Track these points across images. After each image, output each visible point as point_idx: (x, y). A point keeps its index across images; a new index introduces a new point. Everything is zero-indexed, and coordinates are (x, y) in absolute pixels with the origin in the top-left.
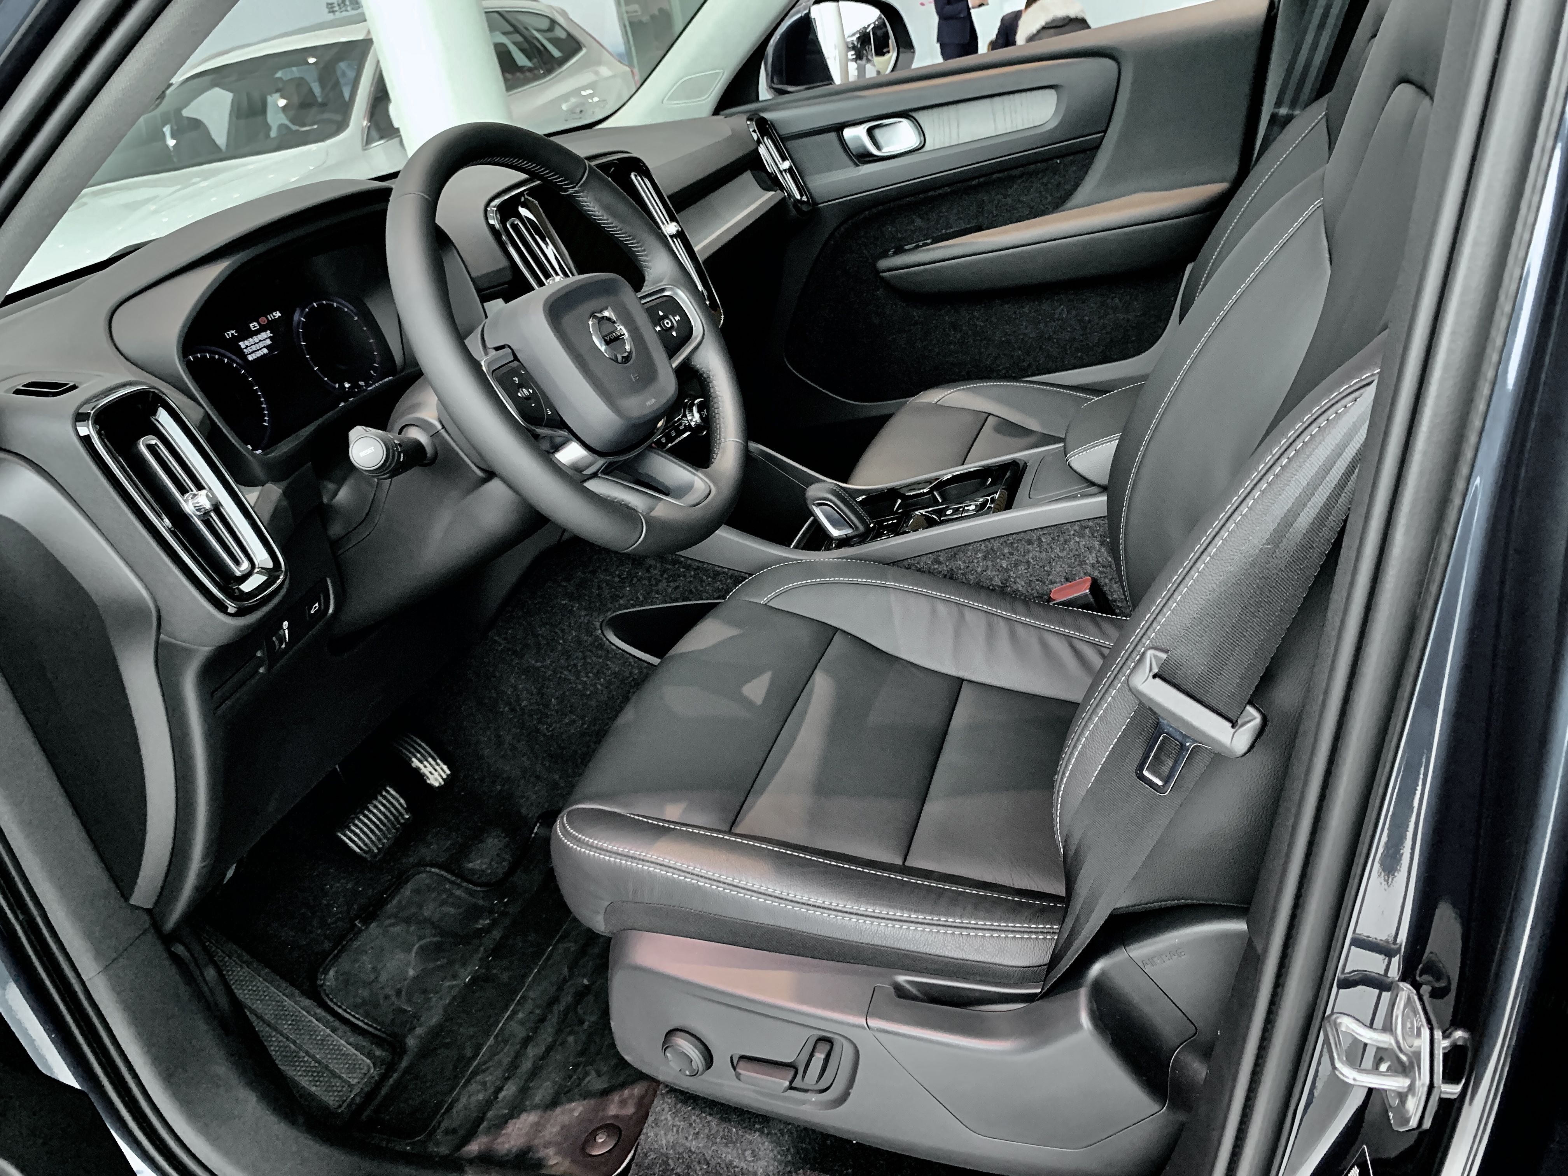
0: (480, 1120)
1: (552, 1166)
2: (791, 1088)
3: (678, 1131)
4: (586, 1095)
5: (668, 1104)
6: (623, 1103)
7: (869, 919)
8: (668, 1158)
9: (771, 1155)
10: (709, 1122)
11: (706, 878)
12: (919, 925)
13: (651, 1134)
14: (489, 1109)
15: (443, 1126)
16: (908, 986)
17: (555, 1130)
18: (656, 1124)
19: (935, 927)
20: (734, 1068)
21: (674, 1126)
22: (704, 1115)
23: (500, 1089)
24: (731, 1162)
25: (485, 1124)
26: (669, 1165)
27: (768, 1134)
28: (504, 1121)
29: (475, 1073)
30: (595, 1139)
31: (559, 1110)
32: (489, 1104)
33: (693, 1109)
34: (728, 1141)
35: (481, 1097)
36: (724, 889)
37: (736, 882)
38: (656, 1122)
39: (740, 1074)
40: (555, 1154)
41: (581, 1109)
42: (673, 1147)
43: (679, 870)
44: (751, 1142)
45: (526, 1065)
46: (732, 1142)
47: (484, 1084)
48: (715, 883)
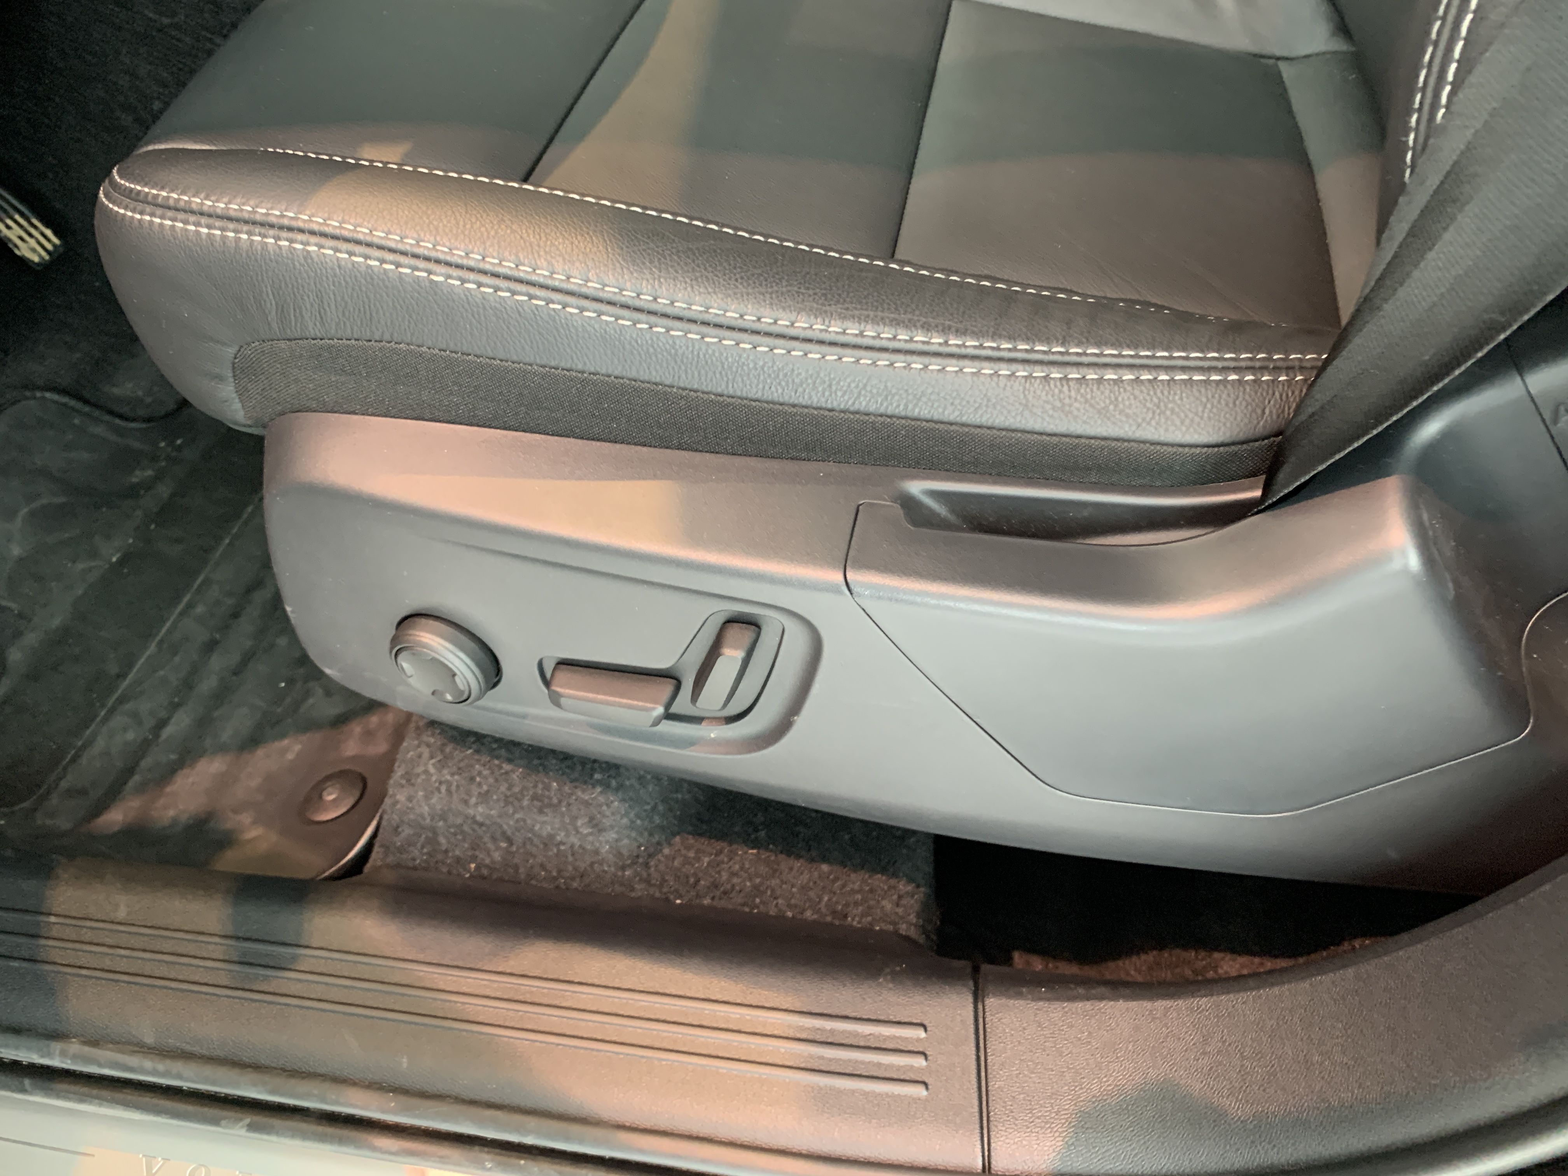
0: (129, 771)
1: (249, 841)
2: (669, 716)
3: (449, 791)
4: (310, 726)
5: (428, 745)
6: (369, 735)
7: (848, 351)
8: (435, 833)
9: (625, 821)
10: (507, 773)
11: (448, 264)
12: (966, 362)
13: (401, 797)
14: (142, 757)
15: (64, 784)
16: (930, 502)
17: (255, 783)
18: (408, 781)
19: (1003, 365)
20: (547, 683)
21: (441, 783)
22: (496, 762)
23: (162, 724)
24: (551, 837)
25: (137, 778)
26: (439, 844)
27: (617, 790)
28: (171, 771)
29: (121, 701)
30: (320, 797)
31: (260, 752)
32: (144, 746)
33: (477, 751)
34: (543, 804)
35: (130, 736)
36: (497, 289)
37: (524, 271)
38: (409, 778)
39: (559, 695)
40: (255, 823)
41: (297, 747)
42: (443, 817)
43: (380, 248)
44: (587, 804)
45: (208, 684)
46: (550, 805)
47: (135, 716)
48: (472, 276)
